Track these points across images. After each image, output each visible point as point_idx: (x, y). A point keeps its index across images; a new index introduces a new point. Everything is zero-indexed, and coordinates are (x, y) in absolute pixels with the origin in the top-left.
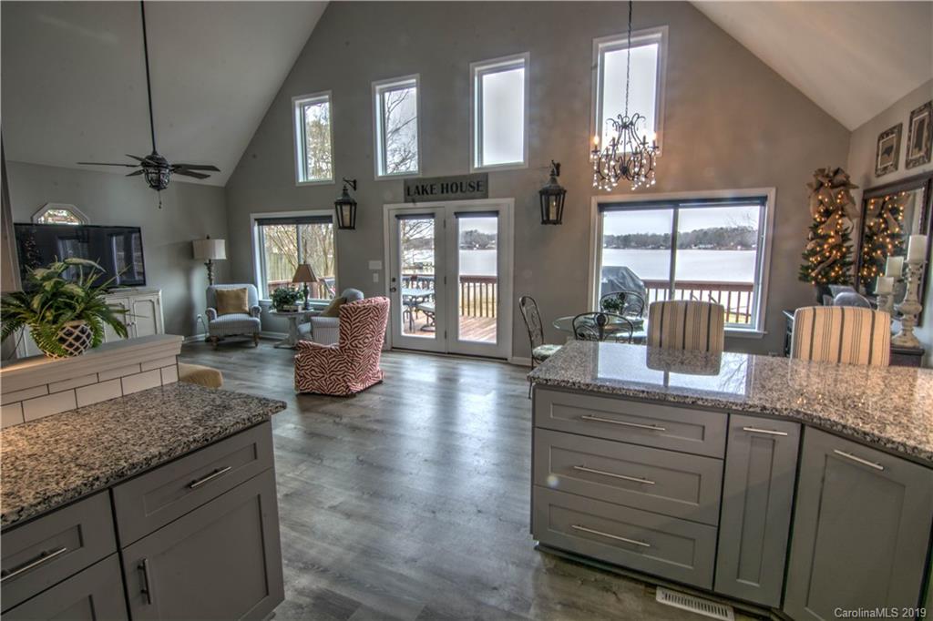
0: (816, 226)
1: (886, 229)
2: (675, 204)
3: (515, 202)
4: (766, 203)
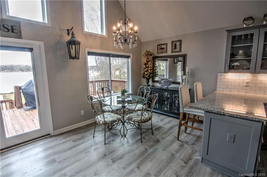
4: (129, 58)
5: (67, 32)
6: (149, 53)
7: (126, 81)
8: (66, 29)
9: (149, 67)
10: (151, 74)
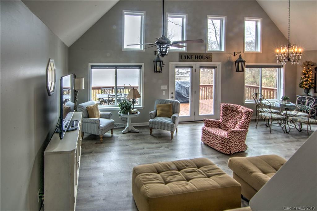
3: (222, 64)
4: (282, 67)
5: (233, 54)
6: (310, 64)
7: (276, 90)
8: (233, 52)
9: (310, 77)
10: (312, 84)
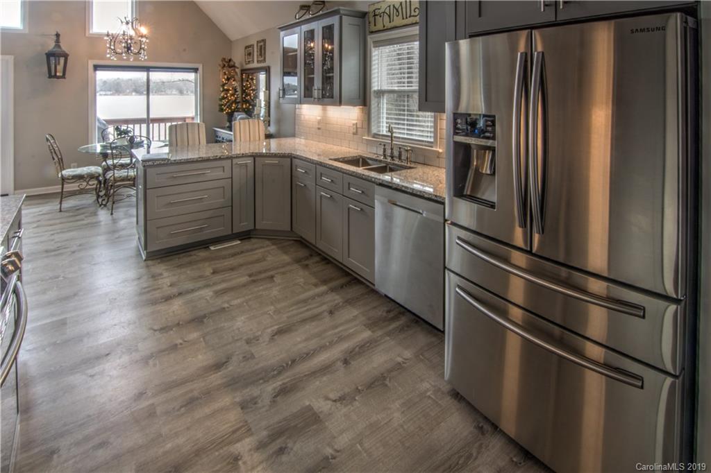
0: (223, 85)
1: (250, 87)
2: (147, 69)
3: (15, 59)
